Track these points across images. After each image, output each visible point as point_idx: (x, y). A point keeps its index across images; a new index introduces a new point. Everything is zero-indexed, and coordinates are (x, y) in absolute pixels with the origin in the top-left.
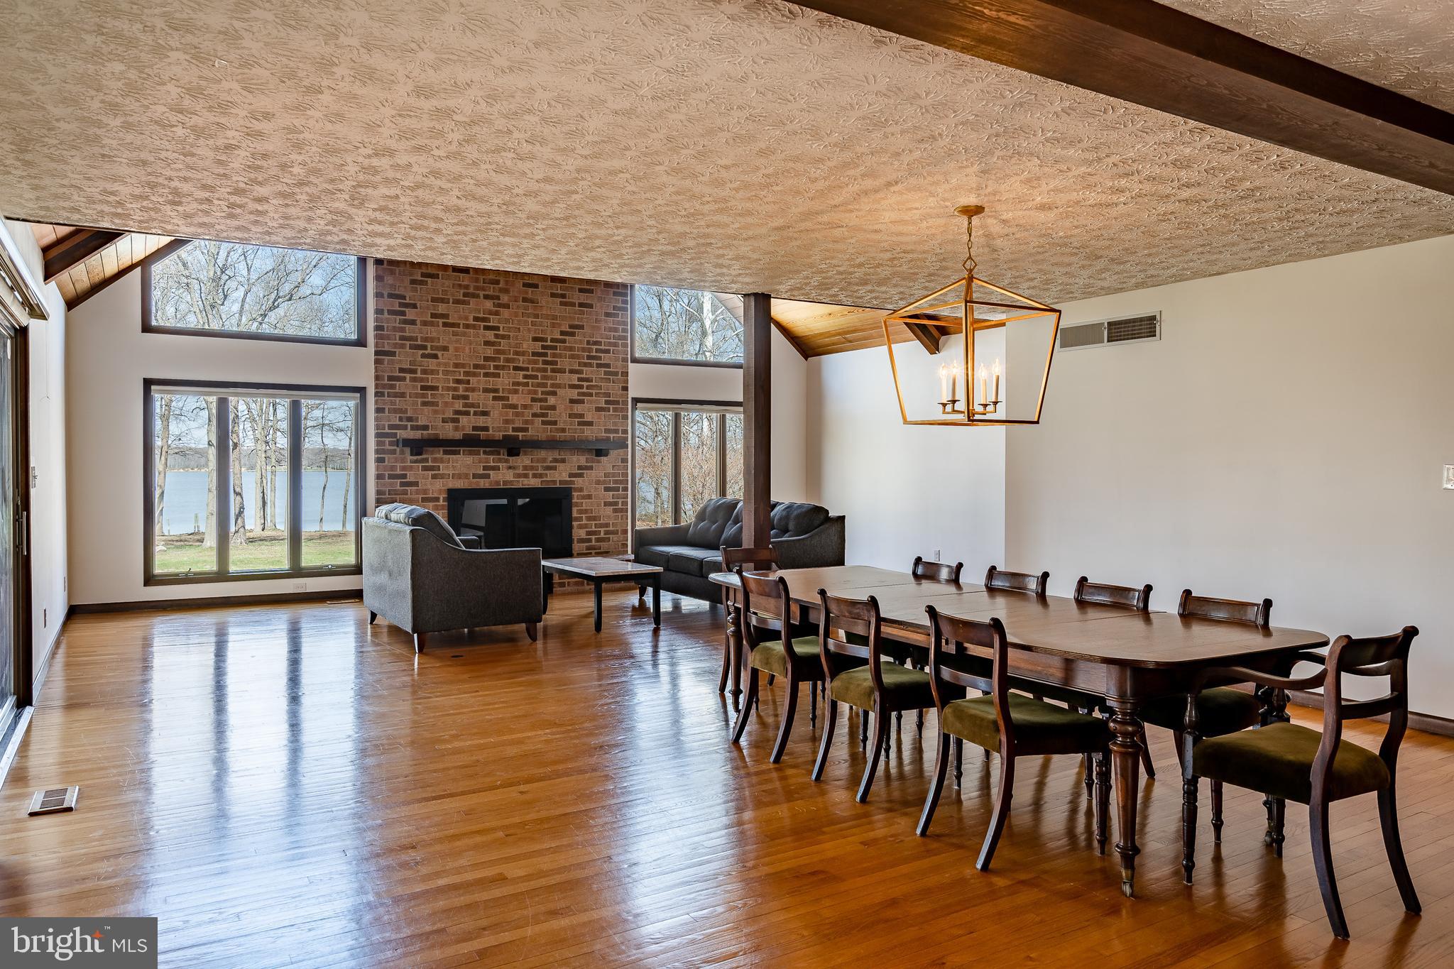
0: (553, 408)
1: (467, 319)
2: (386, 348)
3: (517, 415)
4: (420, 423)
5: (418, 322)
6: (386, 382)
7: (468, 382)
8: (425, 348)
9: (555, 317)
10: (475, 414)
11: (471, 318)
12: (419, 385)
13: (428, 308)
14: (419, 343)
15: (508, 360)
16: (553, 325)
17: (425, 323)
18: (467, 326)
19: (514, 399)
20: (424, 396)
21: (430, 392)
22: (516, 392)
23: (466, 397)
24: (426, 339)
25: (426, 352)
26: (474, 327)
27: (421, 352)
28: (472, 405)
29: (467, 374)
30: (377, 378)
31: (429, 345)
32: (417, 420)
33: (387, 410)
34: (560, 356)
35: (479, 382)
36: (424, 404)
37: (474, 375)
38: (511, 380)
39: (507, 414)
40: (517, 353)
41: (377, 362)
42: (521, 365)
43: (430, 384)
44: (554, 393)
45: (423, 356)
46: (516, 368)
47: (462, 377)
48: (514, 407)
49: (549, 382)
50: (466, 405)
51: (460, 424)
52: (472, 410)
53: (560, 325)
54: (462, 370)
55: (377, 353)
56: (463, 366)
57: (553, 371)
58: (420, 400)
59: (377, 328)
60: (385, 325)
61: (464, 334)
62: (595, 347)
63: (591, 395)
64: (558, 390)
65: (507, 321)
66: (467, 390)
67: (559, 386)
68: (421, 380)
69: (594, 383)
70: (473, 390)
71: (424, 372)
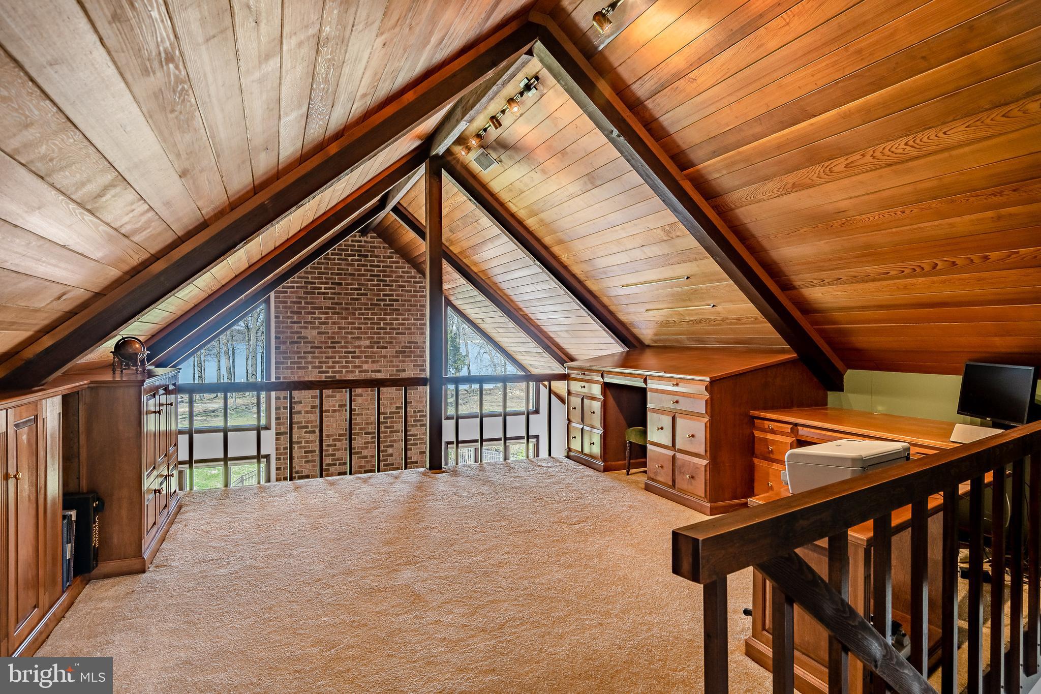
0: (391, 455)
1: (334, 406)
2: (282, 430)
3: (367, 462)
4: (304, 474)
5: (303, 412)
6: (282, 451)
7: (335, 445)
8: (307, 427)
9: (392, 399)
10: (340, 464)
11: (337, 406)
12: (303, 450)
13: (309, 403)
14: (303, 424)
15: (361, 429)
16: (391, 404)
17: (307, 412)
18: (334, 411)
19: (365, 453)
20: (306, 457)
21: (310, 454)
22: (367, 448)
23: (334, 455)
24: (308, 422)
25: (308, 430)
26: (339, 411)
27: (304, 430)
28: (338, 459)
29: (334, 440)
30: (277, 449)
31: (310, 425)
32: (302, 472)
33: (282, 468)
34: (396, 422)
35: (342, 444)
36: (307, 462)
37: (339, 440)
38: (363, 441)
39: (360, 462)
40: (367, 424)
41: (277, 439)
42: (370, 431)
43: (310, 449)
44: (392, 446)
45: (306, 432)
46: (366, 433)
47: (331, 443)
48: (366, 457)
49: (388, 439)
50: (333, 460)
51: (330, 472)
52: (338, 462)
53: (395, 403)
54: (331, 438)
55: (277, 434)
56: (332, 435)
57: (391, 432)
58: (304, 460)
59: (277, 419)
60: (282, 416)
61: (332, 416)
62: (419, 414)
63: (416, 444)
64: (394, 444)
65: (361, 404)
66: (334, 450)
67: (395, 441)
68: (305, 447)
69: (418, 437)
70: (338, 450)
71: (307, 442)
